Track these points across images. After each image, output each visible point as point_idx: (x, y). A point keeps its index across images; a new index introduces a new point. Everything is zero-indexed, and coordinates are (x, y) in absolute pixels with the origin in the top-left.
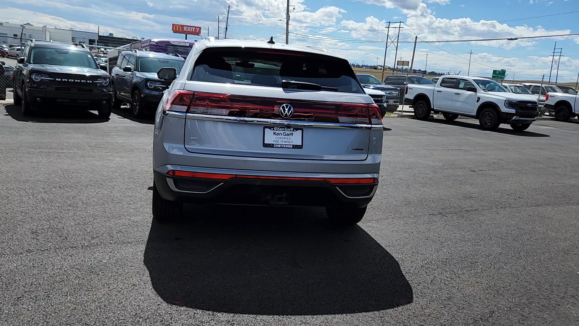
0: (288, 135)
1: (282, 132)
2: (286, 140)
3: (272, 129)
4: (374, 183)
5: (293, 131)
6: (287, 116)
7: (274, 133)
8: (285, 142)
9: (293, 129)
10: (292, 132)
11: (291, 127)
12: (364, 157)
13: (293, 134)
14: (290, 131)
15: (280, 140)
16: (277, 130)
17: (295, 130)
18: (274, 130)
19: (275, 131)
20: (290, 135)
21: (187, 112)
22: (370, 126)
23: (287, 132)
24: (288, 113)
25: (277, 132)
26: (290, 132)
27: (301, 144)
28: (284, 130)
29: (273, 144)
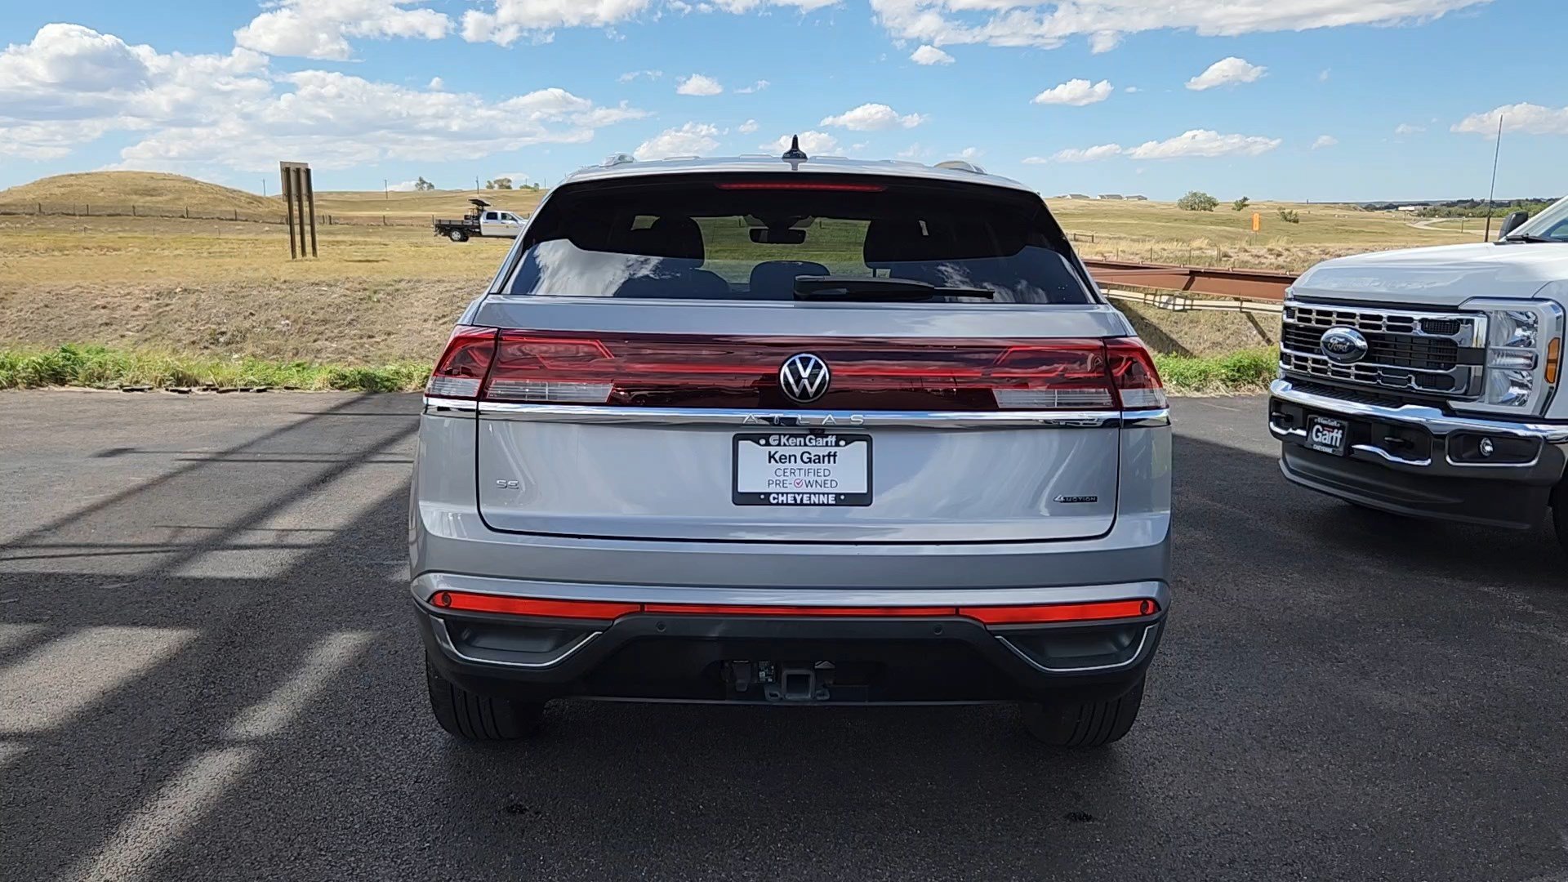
0: (819, 459)
1: (798, 451)
2: (812, 478)
3: (763, 442)
4: (1144, 614)
5: (837, 444)
6: (809, 398)
7: (771, 457)
8: (809, 484)
9: (834, 439)
10: (833, 450)
11: (826, 433)
12: (1099, 524)
13: (835, 456)
14: (827, 445)
15: (790, 479)
16: (779, 445)
17: (842, 443)
18: (768, 444)
19: (773, 450)
20: (826, 459)
21: (482, 396)
22: (1115, 414)
23: (814, 451)
24: (812, 385)
25: (781, 451)
26: (824, 451)
27: (865, 491)
28: (805, 445)
29: (768, 495)
